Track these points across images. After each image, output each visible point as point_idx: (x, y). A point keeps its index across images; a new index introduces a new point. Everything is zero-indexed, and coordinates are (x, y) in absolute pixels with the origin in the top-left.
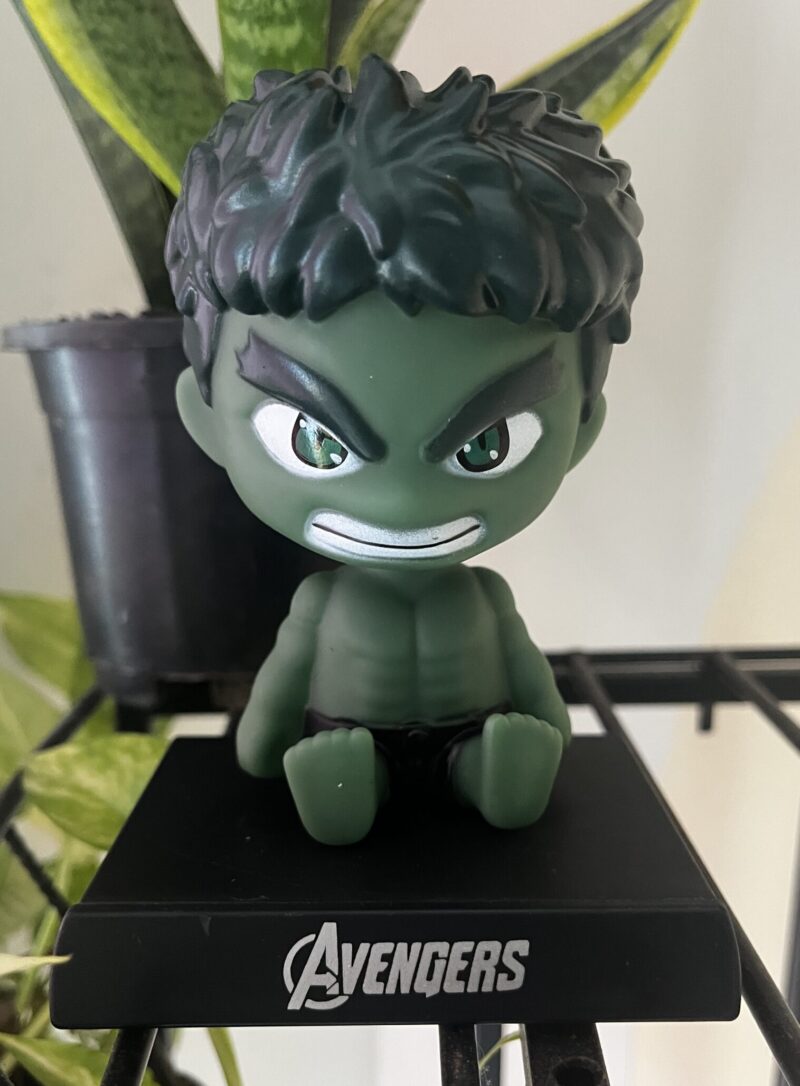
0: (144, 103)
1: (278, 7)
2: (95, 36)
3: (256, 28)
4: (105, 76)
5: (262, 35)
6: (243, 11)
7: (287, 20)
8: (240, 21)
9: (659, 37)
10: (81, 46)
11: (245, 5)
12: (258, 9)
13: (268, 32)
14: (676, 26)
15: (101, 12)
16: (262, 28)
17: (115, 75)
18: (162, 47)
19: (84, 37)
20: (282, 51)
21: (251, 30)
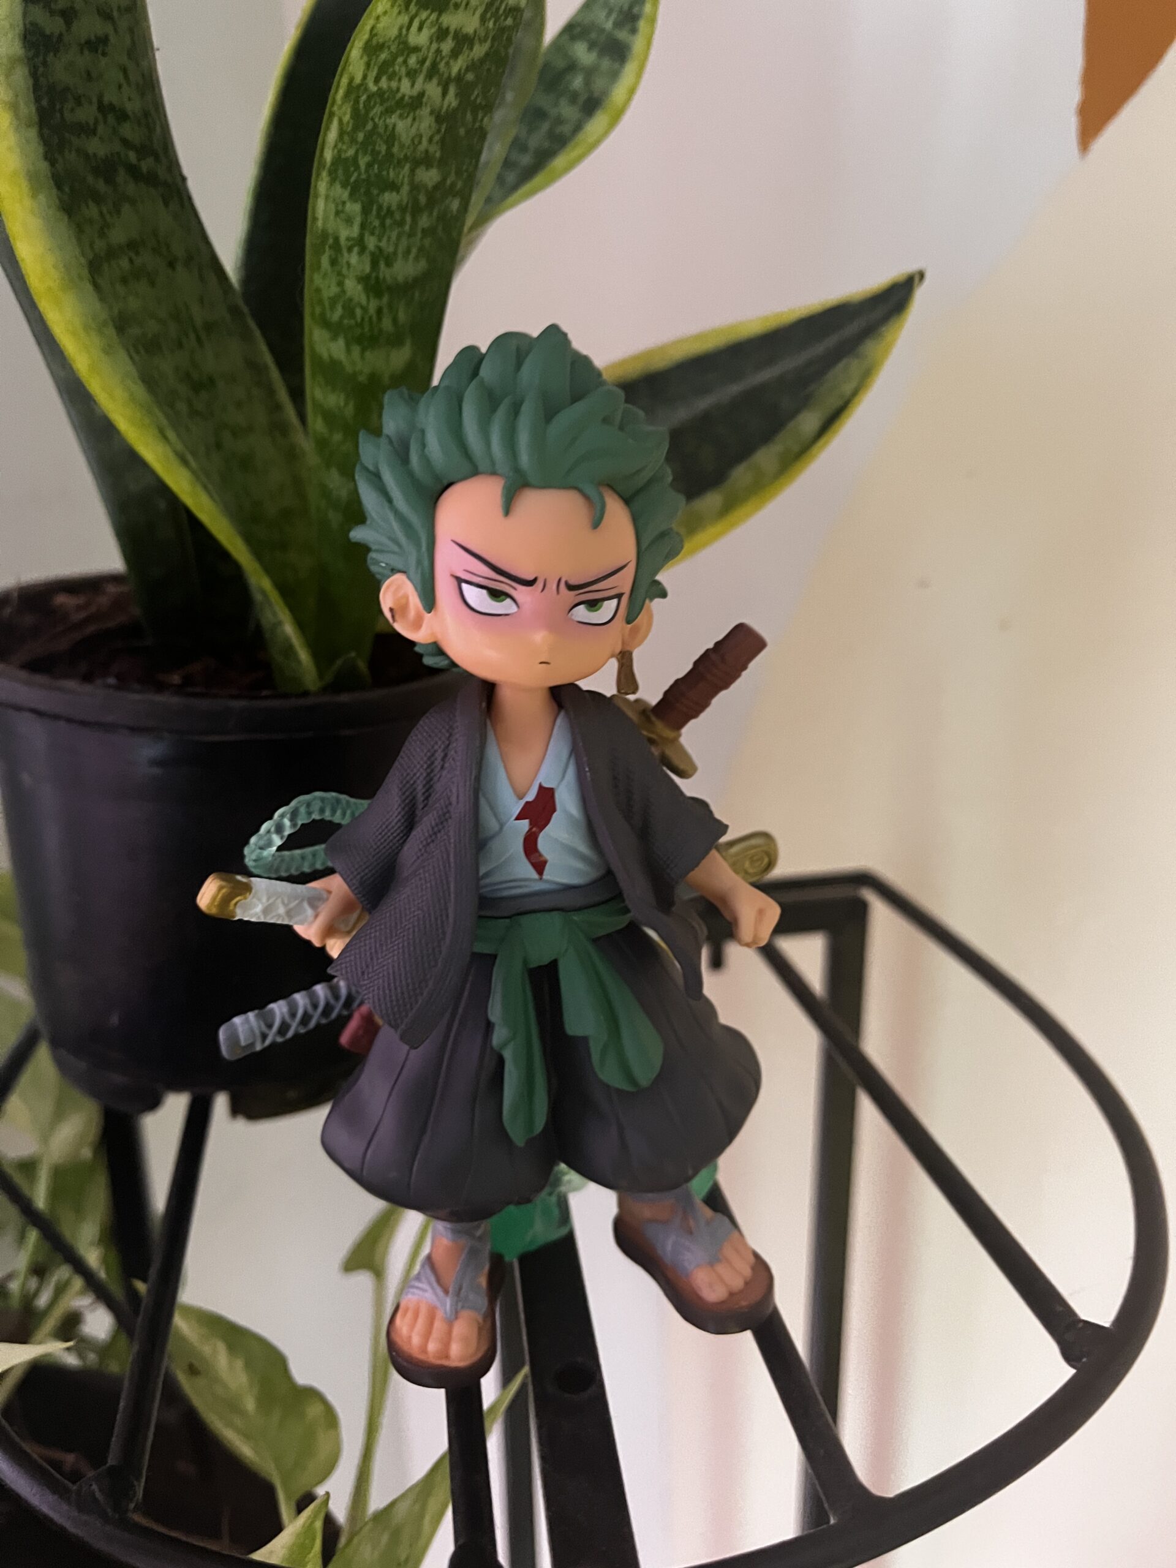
0: (182, 407)
1: (387, 324)
2: (121, 324)
3: (356, 350)
4: (140, 391)
5: (362, 357)
6: (340, 323)
7: (396, 341)
8: (334, 338)
9: (834, 402)
10: (107, 350)
11: (342, 317)
12: (361, 325)
13: (368, 354)
14: (855, 393)
15: (124, 281)
16: (363, 351)
17: (149, 380)
18: (198, 315)
19: (111, 331)
20: (386, 380)
21: (348, 350)
